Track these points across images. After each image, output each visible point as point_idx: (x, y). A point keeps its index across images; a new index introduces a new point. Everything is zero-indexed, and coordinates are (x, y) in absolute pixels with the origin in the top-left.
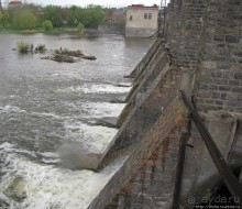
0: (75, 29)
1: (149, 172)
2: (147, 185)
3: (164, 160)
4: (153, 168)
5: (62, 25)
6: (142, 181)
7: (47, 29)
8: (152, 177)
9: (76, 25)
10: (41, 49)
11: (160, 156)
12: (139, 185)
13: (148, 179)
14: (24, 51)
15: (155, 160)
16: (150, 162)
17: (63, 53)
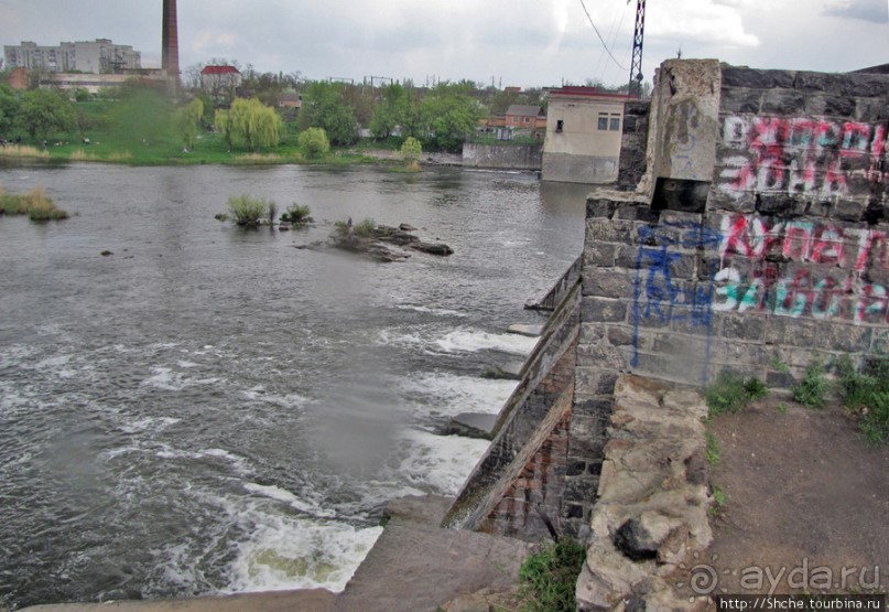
0: (396, 155)
1: (521, 499)
2: (518, 523)
3: (544, 479)
4: (528, 492)
5: (356, 141)
6: (509, 516)
7: (313, 151)
8: (526, 510)
9: (399, 143)
10: (297, 219)
11: (538, 471)
12: (505, 523)
13: (519, 513)
14: (248, 224)
15: (529, 478)
16: (522, 483)
17: (359, 232)
